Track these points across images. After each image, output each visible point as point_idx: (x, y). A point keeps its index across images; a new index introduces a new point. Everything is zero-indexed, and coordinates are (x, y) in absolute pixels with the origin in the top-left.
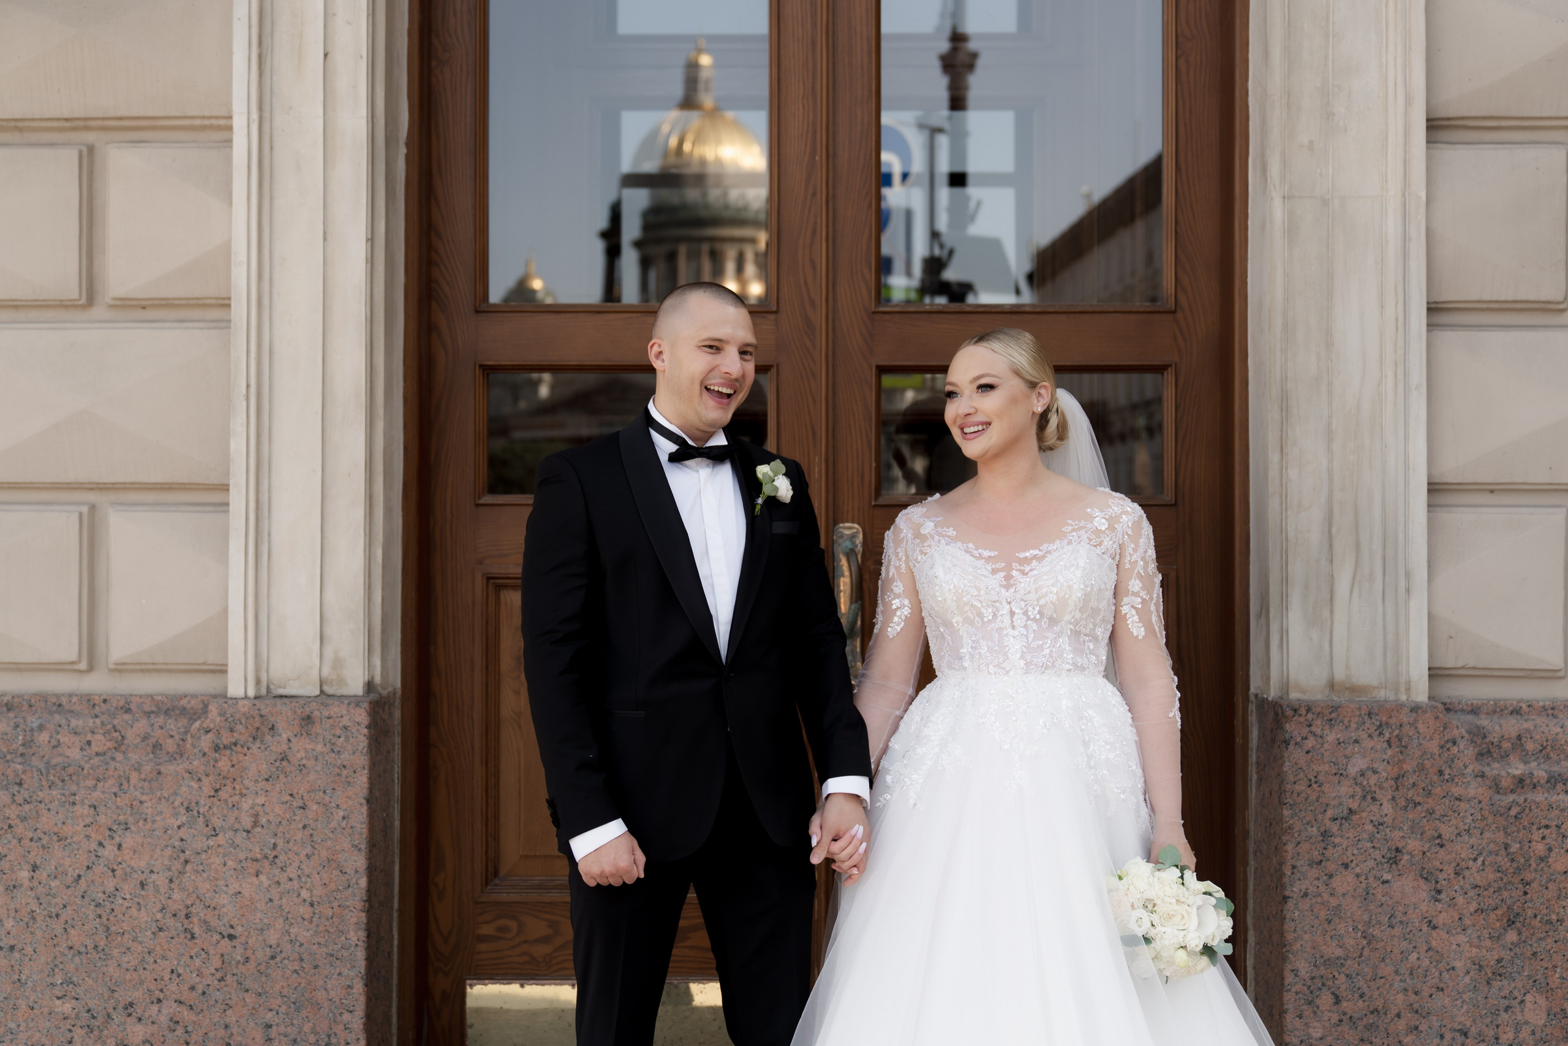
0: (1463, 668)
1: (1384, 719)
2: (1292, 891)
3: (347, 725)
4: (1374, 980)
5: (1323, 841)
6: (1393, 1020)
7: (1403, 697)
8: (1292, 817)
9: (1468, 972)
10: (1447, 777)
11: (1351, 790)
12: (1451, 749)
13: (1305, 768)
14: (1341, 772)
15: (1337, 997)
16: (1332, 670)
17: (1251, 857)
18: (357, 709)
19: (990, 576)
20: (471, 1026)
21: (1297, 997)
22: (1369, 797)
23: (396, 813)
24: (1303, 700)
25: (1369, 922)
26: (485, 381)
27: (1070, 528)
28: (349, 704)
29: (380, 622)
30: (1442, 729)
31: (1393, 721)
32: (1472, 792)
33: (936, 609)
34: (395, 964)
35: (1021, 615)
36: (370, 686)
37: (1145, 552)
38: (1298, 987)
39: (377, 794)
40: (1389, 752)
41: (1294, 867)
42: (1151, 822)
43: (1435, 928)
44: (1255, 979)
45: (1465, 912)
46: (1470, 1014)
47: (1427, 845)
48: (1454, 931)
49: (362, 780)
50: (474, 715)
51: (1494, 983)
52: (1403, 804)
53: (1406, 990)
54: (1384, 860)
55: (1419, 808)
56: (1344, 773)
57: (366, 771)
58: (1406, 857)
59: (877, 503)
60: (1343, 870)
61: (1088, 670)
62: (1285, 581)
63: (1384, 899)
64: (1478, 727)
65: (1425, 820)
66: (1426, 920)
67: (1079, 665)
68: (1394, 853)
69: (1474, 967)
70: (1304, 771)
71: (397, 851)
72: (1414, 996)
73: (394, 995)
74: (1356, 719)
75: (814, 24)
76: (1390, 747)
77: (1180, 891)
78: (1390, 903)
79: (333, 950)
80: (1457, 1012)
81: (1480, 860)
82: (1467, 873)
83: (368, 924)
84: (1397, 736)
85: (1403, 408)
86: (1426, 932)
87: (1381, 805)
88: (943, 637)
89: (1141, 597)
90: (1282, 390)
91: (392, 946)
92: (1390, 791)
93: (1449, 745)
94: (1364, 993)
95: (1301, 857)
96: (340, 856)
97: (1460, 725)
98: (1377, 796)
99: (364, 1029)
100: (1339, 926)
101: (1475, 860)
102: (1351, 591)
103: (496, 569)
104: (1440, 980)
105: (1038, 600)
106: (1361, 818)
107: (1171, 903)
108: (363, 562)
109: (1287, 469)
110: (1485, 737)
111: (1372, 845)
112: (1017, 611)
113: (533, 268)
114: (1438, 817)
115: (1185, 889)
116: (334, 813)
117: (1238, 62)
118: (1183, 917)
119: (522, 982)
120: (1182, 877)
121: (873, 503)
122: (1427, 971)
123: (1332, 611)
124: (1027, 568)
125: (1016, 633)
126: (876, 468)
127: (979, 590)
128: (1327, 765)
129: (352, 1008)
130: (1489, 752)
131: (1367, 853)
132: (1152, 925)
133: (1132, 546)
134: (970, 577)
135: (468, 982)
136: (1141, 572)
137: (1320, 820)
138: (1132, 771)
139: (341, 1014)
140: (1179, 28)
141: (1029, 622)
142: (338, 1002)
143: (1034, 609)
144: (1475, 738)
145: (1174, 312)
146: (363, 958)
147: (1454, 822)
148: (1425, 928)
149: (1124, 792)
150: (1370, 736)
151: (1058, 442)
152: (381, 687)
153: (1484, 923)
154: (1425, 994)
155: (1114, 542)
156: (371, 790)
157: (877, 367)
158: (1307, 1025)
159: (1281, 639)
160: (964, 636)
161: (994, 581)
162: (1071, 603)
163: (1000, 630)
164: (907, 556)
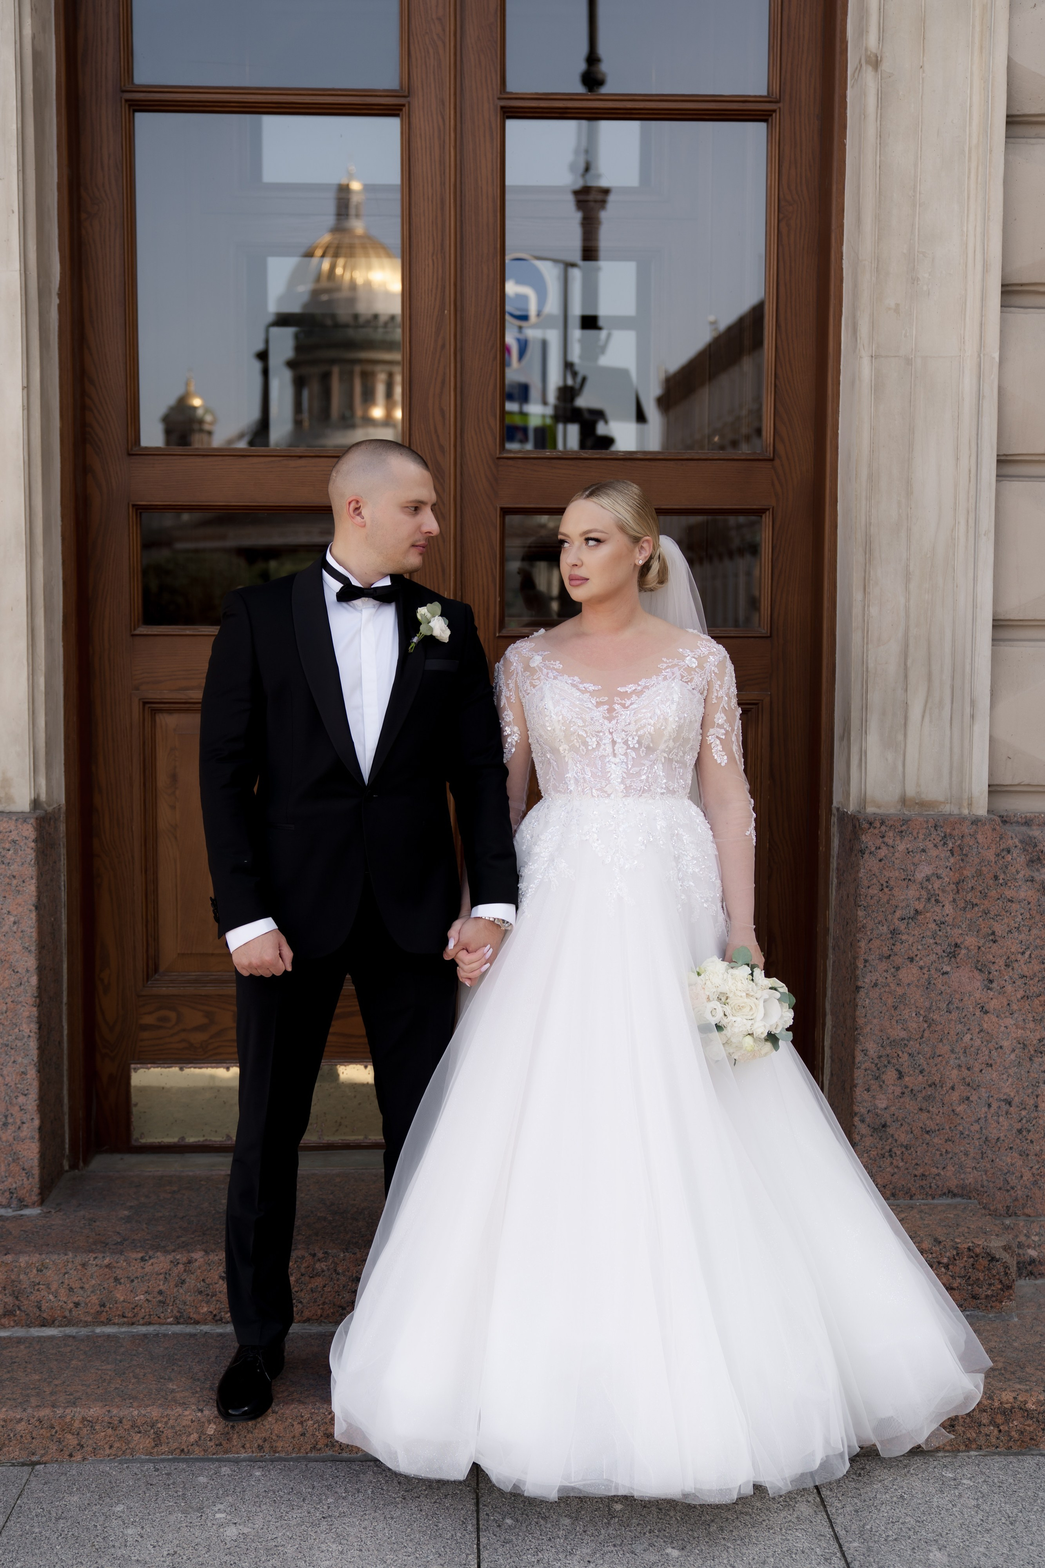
0: (1019, 785)
1: (948, 831)
2: (864, 982)
3: (16, 839)
4: (933, 1058)
5: (892, 938)
6: (948, 1092)
7: (966, 812)
8: (866, 918)
9: (1014, 1050)
10: (1001, 881)
11: (917, 893)
12: (1006, 857)
13: (878, 874)
14: (909, 877)
15: (900, 1073)
16: (904, 787)
17: (830, 951)
18: (25, 825)
19: (595, 708)
20: (136, 1105)
21: (866, 1073)
22: (933, 900)
23: (63, 917)
24: (878, 814)
25: (930, 1008)
26: (139, 519)
27: (665, 665)
28: (16, 820)
29: (44, 745)
30: (998, 839)
31: (956, 832)
32: (1022, 895)
33: (545, 737)
34: (66, 1052)
35: (622, 745)
36: (36, 803)
37: (729, 689)
38: (867, 1065)
39: (45, 901)
40: (952, 860)
41: (866, 961)
42: (727, 927)
43: (986, 1012)
44: (831, 1057)
45: (1013, 998)
46: (1014, 1086)
47: (982, 941)
48: (1003, 1015)
49: (31, 888)
50: (134, 827)
51: (1035, 1059)
52: (963, 905)
53: (960, 1066)
54: (944, 954)
55: (976, 909)
56: (912, 878)
57: (34, 881)
58: (963, 951)
59: (501, 634)
60: (908, 963)
61: (677, 793)
62: (865, 707)
63: (943, 988)
64: (1030, 837)
65: (981, 919)
66: (979, 1006)
67: (671, 789)
68: (953, 948)
69: (1019, 1046)
70: (877, 877)
71: (65, 951)
72: (967, 1071)
73: (65, 1079)
74: (924, 831)
75: (443, 184)
76: (953, 855)
77: (750, 986)
78: (949, 991)
79: (8, 1040)
80: (1003, 1085)
81: (1028, 953)
82: (1016, 965)
83: (39, 1017)
84: (959, 846)
85: (973, 552)
86: (978, 1016)
87: (943, 906)
88: (549, 763)
89: (725, 729)
90: (866, 535)
91: (62, 1035)
92: (951, 894)
93: (1005, 853)
94: (924, 1069)
95: (872, 952)
96: (12, 957)
97: (1014, 836)
98: (940, 899)
99: (38, 1109)
100: (904, 1012)
101: (1023, 953)
102: (923, 717)
103: (153, 694)
104: (990, 1057)
105: (637, 731)
106: (926, 918)
107: (741, 997)
108: (27, 689)
109: (869, 606)
110: (1036, 846)
111: (934, 941)
112: (619, 740)
113: (192, 388)
114: (992, 916)
115: (754, 984)
116: (6, 919)
117: (834, 227)
118: (751, 1009)
119: (181, 1065)
120: (752, 974)
121: (497, 635)
122: (978, 1050)
123: (905, 735)
124: (628, 703)
125: (617, 760)
126: (500, 601)
127: (584, 721)
128: (897, 872)
129: (26, 1092)
130: (1039, 859)
131: (930, 948)
132: (725, 1015)
133: (719, 683)
134: (577, 709)
135: (133, 1066)
136: (726, 706)
137: (890, 920)
138: (713, 882)
139: (16, 1097)
140: (781, 193)
141: (628, 751)
142: (13, 1086)
143: (633, 739)
144: (1027, 847)
145: (772, 460)
146: (36, 1047)
147: (1006, 920)
148: (978, 1013)
149: (706, 902)
150: (935, 846)
151: (658, 585)
152: (47, 804)
153: (1029, 1007)
154: (977, 1069)
155: (703, 679)
156: (39, 897)
157: (502, 509)
158: (874, 1097)
159: (861, 760)
160: (570, 761)
161: (599, 713)
162: (666, 733)
163: (603, 757)
164: (517, 687)
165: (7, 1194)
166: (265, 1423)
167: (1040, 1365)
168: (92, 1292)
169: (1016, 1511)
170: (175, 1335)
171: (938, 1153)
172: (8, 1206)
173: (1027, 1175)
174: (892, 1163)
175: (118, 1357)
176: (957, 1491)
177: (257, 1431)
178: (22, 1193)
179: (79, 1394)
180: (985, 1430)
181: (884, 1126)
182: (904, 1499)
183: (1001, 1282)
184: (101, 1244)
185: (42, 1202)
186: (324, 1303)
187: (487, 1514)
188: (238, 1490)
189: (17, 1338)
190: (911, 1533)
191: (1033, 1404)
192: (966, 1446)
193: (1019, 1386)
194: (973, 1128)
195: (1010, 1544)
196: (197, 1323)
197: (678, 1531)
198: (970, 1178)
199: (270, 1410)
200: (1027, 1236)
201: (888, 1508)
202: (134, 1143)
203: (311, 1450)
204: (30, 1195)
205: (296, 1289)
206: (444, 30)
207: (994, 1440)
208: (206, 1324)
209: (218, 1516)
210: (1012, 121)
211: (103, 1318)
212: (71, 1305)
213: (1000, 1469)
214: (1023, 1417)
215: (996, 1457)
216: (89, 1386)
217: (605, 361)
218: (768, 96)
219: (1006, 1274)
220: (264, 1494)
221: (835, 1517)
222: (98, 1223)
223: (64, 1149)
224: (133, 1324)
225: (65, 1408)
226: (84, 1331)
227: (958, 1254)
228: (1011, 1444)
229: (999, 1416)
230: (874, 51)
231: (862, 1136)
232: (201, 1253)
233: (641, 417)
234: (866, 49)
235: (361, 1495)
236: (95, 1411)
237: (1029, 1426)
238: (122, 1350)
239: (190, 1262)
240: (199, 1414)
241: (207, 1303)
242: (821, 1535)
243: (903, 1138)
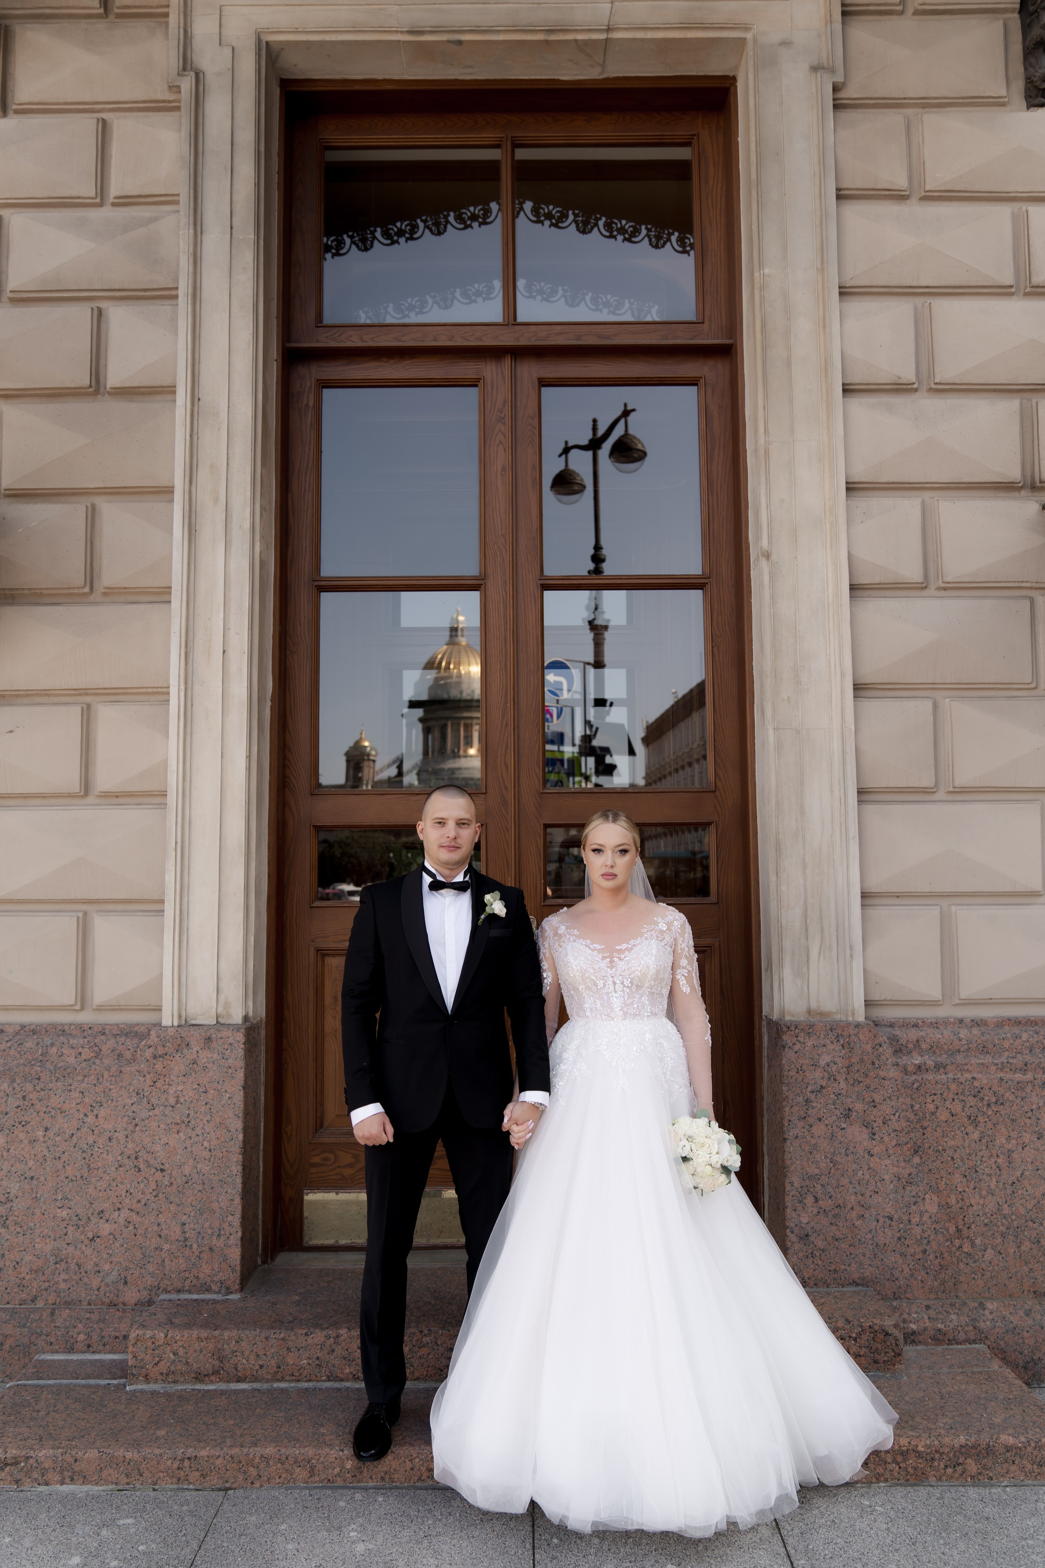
0: (884, 1000)
1: (840, 1032)
2: (789, 1135)
3: (232, 1042)
4: (838, 1188)
5: (806, 1105)
6: (849, 1211)
7: (851, 1019)
8: (788, 1091)
9: (892, 1182)
10: (877, 1066)
11: (822, 1074)
12: (879, 1049)
13: (795, 1062)
14: (816, 1064)
15: (816, 1198)
16: (809, 1002)
17: (765, 1112)
18: (238, 1032)
20: (307, 1218)
22: (832, 1079)
23: (262, 1092)
24: (793, 1021)
25: (834, 1153)
26: (317, 834)
27: (646, 930)
28: (234, 1029)
29: (252, 980)
30: (873, 1037)
31: (845, 1033)
32: (891, 1075)
33: (569, 980)
34: (261, 1183)
35: (620, 985)
36: (246, 1018)
37: (688, 942)
38: (794, 1193)
39: (250, 1082)
40: (843, 1052)
41: (790, 1121)
43: (872, 1156)
44: (769, 1185)
45: (889, 1146)
46: (894, 1207)
47: (867, 1107)
48: (883, 1158)
49: (240, 1075)
50: (309, 1031)
51: (907, 1188)
52: (852, 1082)
53: (856, 1193)
54: (842, 1116)
55: (861, 1084)
56: (818, 1064)
57: (243, 1070)
58: (854, 1114)
59: (545, 904)
60: (818, 1122)
61: (658, 1015)
62: (781, 950)
63: (842, 1139)
64: (894, 1035)
65: (865, 1092)
66: (867, 1151)
67: (654, 1012)
68: (847, 1112)
69: (895, 1178)
70: (794, 1064)
71: (262, 1115)
72: (861, 1197)
73: (260, 1201)
74: (824, 1032)
75: (506, 629)
76: (844, 1048)
77: (708, 1132)
78: (846, 1141)
79: (222, 1178)
80: (886, 1206)
81: (897, 1114)
82: (890, 1123)
83: (243, 1161)
84: (848, 1042)
85: (845, 850)
86: (867, 1158)
87: (840, 1083)
88: (573, 997)
89: (688, 969)
90: (777, 839)
91: (259, 1172)
92: (844, 1075)
93: (878, 1047)
94: (832, 1195)
95: (793, 1115)
96: (227, 1121)
97: (883, 1035)
98: (837, 1078)
99: (241, 1225)
100: (817, 1156)
101: (894, 1115)
102: (819, 956)
103: (323, 945)
104: (876, 1187)
105: (629, 975)
106: (828, 1091)
107: (703, 1138)
108: (243, 945)
109: (780, 885)
110: (898, 1041)
111: (834, 1107)
112: (618, 982)
114: (872, 1089)
115: (711, 1131)
116: (224, 1095)
117: (746, 650)
119: (337, 1191)
120: (709, 1124)
122: (868, 1181)
123: (808, 969)
124: (623, 956)
125: (617, 995)
126: (544, 883)
127: (594, 969)
128: (807, 1060)
129: (233, 1213)
130: (901, 1050)
131: (832, 1112)
133: (681, 939)
134: (590, 962)
135: (305, 1191)
136: (687, 954)
137: (804, 1093)
139: (227, 1216)
141: (625, 988)
142: (226, 1209)
143: (627, 980)
144: (893, 1042)
145: (715, 792)
146: (240, 1182)
147: (881, 1092)
148: (866, 1156)
150: (832, 1042)
152: (253, 1018)
153: (901, 1152)
154: (868, 1195)
156: (245, 1081)
157: (544, 824)
158: (799, 1215)
159: (780, 985)
160: (586, 997)
161: (604, 964)
162: (649, 976)
163: (608, 993)
164: (550, 946)
165: (219, 1284)
166: (386, 1460)
167: (925, 1415)
168: (272, 1358)
169: (915, 1533)
170: (327, 1389)
171: (845, 1254)
172: (219, 1292)
173: (906, 1270)
174: (813, 1262)
175: (288, 1407)
176: (872, 1516)
177: (380, 1466)
178: (228, 1283)
179: (259, 1436)
180: (889, 1467)
181: (807, 1235)
182: (835, 1523)
183: (893, 1350)
184: (279, 1323)
185: (242, 1289)
186: (428, 1367)
187: (540, 1535)
188: (366, 1513)
189: (221, 1390)
190: (842, 1552)
191: (923, 1447)
192: (877, 1479)
193: (911, 1433)
194: (867, 1237)
195: (914, 1562)
196: (342, 1380)
197: (675, 1550)
198: (868, 1272)
199: (390, 1451)
200: (909, 1314)
201: (824, 1530)
202: (305, 1244)
203: (418, 1481)
204: (234, 1285)
205: (409, 1356)
206: (506, 542)
207: (896, 1474)
208: (348, 1381)
209: (352, 1534)
210: (853, 588)
211: (279, 1376)
212: (258, 1367)
213: (902, 1497)
214: (916, 1457)
215: (899, 1487)
216: (266, 1430)
217: (609, 719)
218: (703, 575)
219: (897, 1345)
220: (384, 1516)
221: (787, 1538)
222: (278, 1306)
223: (258, 1250)
224: (299, 1381)
225: (250, 1447)
226: (266, 1386)
227: (862, 1330)
228: (908, 1477)
229: (899, 1456)
230: (766, 549)
231: (792, 1243)
232: (345, 1330)
233: (632, 752)
234: (761, 548)
235: (451, 1517)
236: (270, 1450)
237: (920, 1463)
238: (291, 1400)
239: (338, 1337)
240: (341, 1453)
241: (349, 1366)
242: (777, 1554)
243: (820, 1244)
